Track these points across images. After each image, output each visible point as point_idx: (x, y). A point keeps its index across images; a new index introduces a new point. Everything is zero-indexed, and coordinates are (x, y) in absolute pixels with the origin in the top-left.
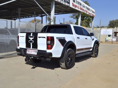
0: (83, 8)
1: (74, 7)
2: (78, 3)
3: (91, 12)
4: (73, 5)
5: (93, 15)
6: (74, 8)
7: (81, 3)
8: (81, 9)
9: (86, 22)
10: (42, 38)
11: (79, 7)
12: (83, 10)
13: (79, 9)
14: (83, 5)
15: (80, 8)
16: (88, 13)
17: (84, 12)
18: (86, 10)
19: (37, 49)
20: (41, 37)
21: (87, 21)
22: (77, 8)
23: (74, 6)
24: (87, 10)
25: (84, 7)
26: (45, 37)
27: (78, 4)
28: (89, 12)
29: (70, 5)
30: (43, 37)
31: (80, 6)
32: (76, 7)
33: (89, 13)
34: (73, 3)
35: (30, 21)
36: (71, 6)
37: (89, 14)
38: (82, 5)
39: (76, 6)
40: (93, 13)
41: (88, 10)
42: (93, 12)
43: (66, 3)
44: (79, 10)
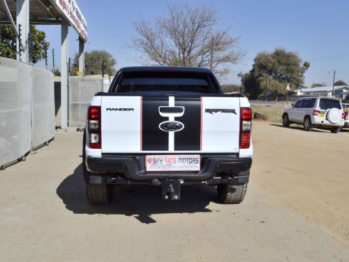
6: (62, 10)
8: (71, 15)
10: (219, 113)
15: (69, 12)
19: (199, 149)
20: (216, 111)
22: (66, 10)
23: (62, 4)
26: (233, 111)
30: (224, 111)
31: (69, 5)
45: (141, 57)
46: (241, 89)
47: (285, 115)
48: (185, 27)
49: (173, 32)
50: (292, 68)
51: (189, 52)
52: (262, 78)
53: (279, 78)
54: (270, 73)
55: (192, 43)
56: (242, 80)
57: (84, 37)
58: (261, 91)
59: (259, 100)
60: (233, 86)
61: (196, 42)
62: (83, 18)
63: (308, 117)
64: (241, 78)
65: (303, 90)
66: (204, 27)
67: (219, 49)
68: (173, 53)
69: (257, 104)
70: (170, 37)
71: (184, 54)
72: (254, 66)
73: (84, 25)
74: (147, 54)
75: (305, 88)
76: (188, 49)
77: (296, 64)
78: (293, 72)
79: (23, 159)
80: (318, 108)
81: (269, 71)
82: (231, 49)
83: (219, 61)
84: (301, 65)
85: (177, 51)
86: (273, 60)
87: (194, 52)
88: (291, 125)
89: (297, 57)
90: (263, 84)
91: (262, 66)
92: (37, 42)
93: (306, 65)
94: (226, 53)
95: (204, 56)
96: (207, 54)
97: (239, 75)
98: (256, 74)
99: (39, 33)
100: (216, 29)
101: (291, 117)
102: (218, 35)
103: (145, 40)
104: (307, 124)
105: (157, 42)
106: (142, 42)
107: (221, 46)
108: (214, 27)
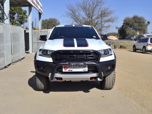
12: (34, 3)
15: (32, 1)
16: (38, 9)
24: (37, 4)
28: (39, 6)
40: (41, 9)
45: (70, 21)
46: (118, 34)
47: (134, 46)
48: (90, 6)
49: (84, 8)
50: (142, 24)
51: (92, 18)
52: (127, 29)
53: (136, 29)
54: (131, 27)
55: (93, 14)
56: (118, 30)
57: (40, 12)
58: (127, 35)
59: (126, 39)
60: (114, 33)
61: (95, 13)
62: (40, 3)
63: (144, 47)
64: (118, 29)
65: (147, 34)
66: (98, 6)
67: (106, 16)
68: (84, 18)
69: (124, 41)
70: (83, 11)
71: (89, 18)
72: (123, 23)
73: (41, 6)
74: (73, 19)
75: (148, 33)
76: (91, 16)
77: (143, 22)
78: (142, 26)
79: (7, 67)
80: (149, 43)
81: (131, 26)
82: (111, 16)
83: (106, 21)
84: (146, 23)
85: (86, 17)
86: (133, 21)
87: (93, 18)
88: (137, 51)
89: (144, 19)
90: (127, 32)
91: (127, 23)
92: (23, 15)
93: (149, 23)
94: (109, 18)
95: (99, 19)
96: (100, 18)
97: (116, 28)
98: (124, 27)
99: (24, 11)
100: (104, 7)
101: (137, 47)
102: (105, 9)
103: (71, 12)
104: (144, 50)
105: (77, 14)
106: (70, 14)
107: (106, 15)
108: (103, 6)
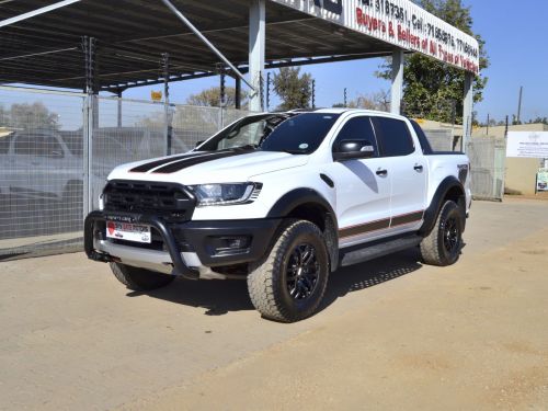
0: (415, 33)
1: (363, 30)
2: (387, 7)
3: (456, 52)
4: (361, 18)
5: (469, 64)
6: (368, 32)
7: (402, 9)
8: (402, 36)
9: (448, 97)
11: (390, 29)
12: (415, 40)
13: (392, 35)
14: (414, 17)
15: (396, 32)
16: (439, 57)
17: (421, 50)
18: (431, 38)
21: (453, 95)
22: (384, 31)
23: (365, 24)
24: (435, 40)
25: (419, 25)
27: (387, 13)
28: (447, 48)
29: (342, 19)
31: (395, 23)
32: (375, 29)
33: (449, 57)
34: (358, 10)
35: (192, 98)
36: (350, 22)
37: (445, 58)
38: (410, 18)
39: (374, 24)
40: (465, 56)
41: (441, 43)
42: (467, 49)
43: (325, 11)
44: (395, 41)
